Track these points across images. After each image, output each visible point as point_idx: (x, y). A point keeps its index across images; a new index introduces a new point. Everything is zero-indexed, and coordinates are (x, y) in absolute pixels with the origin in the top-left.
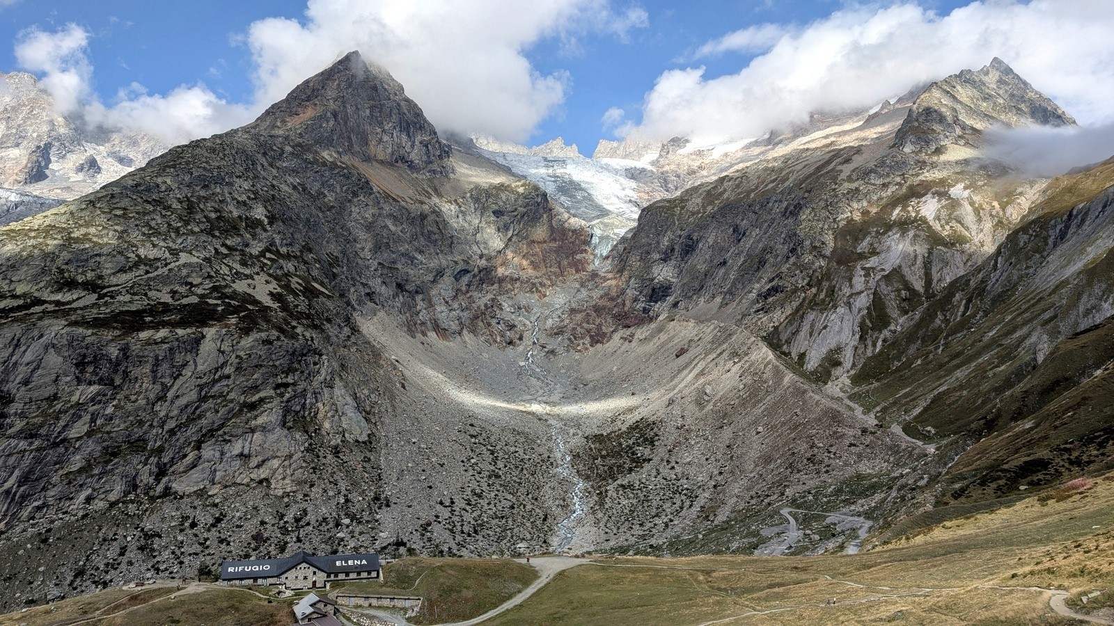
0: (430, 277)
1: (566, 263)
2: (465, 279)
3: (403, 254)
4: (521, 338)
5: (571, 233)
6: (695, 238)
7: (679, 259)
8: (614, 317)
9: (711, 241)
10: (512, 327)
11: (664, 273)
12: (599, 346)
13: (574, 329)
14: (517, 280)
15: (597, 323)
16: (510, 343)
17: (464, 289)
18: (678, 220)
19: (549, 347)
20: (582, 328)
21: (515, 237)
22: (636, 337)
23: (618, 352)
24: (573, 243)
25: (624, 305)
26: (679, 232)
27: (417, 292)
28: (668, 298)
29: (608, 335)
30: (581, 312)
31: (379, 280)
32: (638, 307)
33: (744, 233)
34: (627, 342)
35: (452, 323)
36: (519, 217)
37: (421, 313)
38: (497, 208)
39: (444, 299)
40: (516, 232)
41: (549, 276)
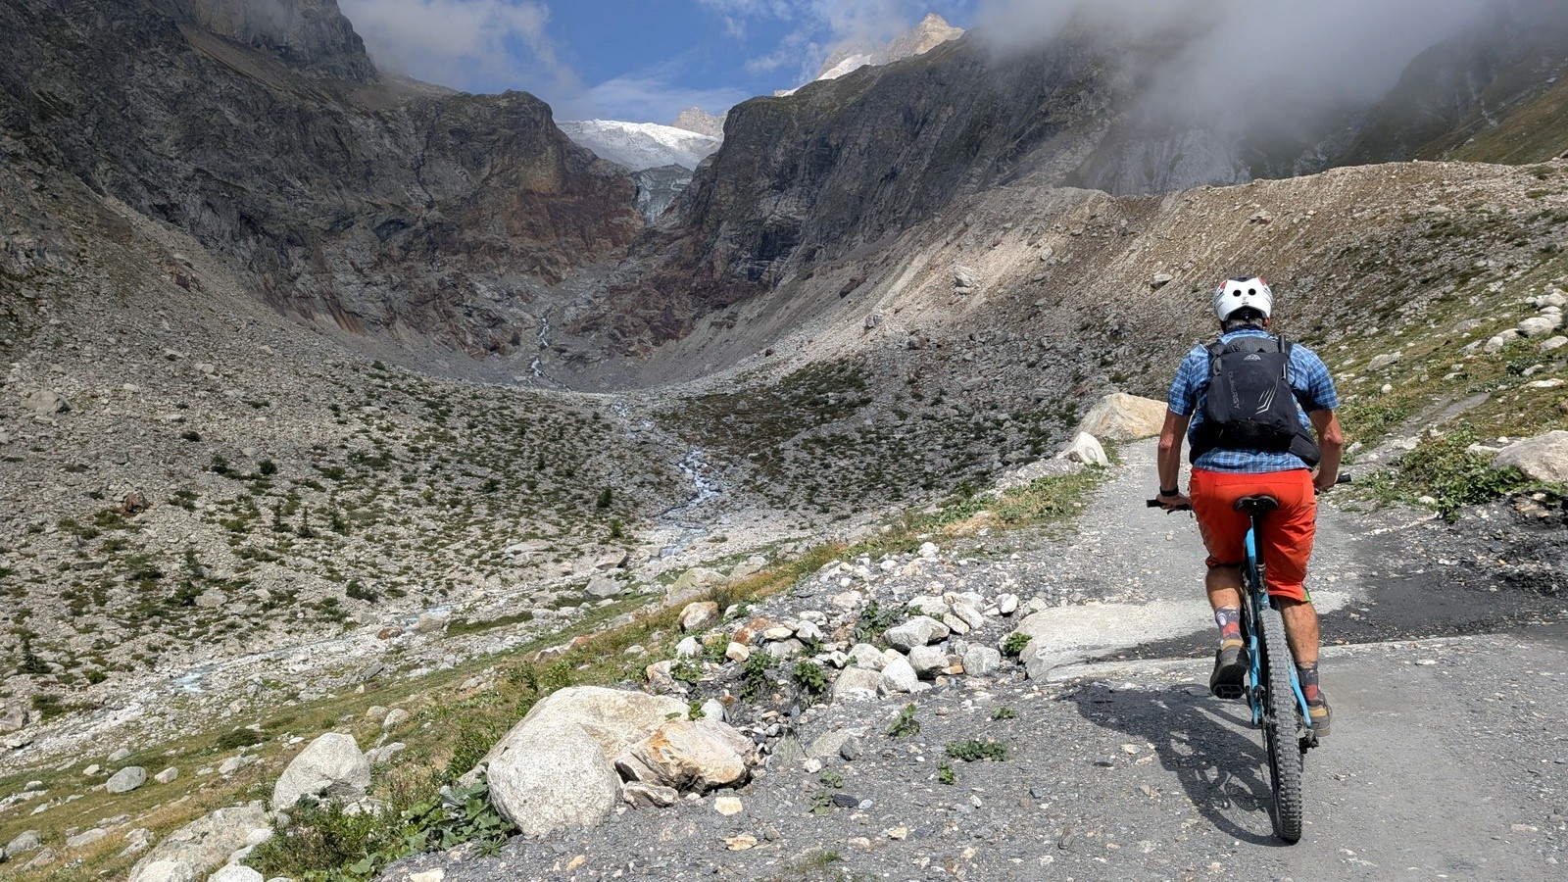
0: (324, 223)
1: (595, 230)
2: (399, 238)
3: (257, 169)
4: (515, 341)
5: (599, 183)
6: (833, 143)
7: (807, 182)
8: (695, 292)
9: (863, 142)
10: (496, 322)
11: (778, 208)
12: (671, 343)
13: (619, 318)
14: (501, 250)
15: (663, 307)
16: (495, 348)
17: (396, 253)
18: (798, 120)
19: (571, 351)
20: (636, 315)
21: (495, 179)
22: (741, 317)
23: (709, 347)
24: (604, 199)
25: (712, 269)
26: (803, 137)
27: (291, 242)
28: (793, 249)
29: (686, 324)
30: (630, 291)
31: (198, 200)
32: (738, 270)
33: (925, 121)
34: (725, 329)
35: (370, 305)
36: (501, 144)
37: (300, 279)
38: (458, 125)
39: (352, 264)
40: (496, 171)
41: (564, 249)
